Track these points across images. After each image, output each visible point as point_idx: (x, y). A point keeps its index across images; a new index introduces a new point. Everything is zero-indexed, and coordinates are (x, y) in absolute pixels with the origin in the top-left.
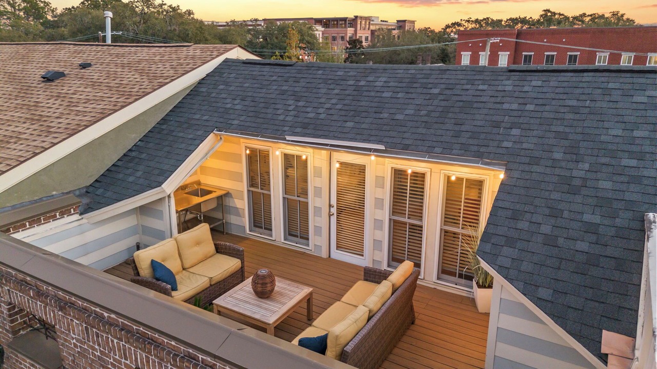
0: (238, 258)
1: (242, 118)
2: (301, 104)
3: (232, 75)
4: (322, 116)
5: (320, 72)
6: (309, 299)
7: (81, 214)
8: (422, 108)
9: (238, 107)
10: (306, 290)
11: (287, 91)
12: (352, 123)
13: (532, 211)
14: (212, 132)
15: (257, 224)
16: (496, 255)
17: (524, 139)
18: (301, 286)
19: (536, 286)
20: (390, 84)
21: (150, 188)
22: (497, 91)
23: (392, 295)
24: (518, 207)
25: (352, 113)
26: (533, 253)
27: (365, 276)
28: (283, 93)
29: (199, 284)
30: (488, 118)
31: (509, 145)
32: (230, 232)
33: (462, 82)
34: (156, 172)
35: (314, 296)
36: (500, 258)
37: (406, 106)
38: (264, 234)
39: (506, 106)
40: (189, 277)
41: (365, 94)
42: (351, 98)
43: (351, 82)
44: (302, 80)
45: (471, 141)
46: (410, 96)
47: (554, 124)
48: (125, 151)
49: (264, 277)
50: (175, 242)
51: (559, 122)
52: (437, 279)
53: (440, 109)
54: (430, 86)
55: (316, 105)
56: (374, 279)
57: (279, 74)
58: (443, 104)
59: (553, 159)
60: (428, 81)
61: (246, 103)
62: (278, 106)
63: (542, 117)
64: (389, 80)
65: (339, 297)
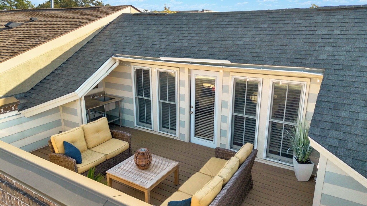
0: (127, 141)
1: (132, 48)
2: (171, 37)
3: (126, 22)
4: (186, 44)
5: (184, 18)
6: (176, 170)
7: (19, 111)
8: (256, 36)
9: (129, 41)
10: (174, 164)
11: (162, 30)
12: (207, 48)
13: (350, 103)
14: (111, 57)
15: (142, 120)
16: (325, 137)
17: (335, 53)
18: (170, 161)
19: (363, 161)
20: (232, 23)
21: (67, 93)
22: (310, 23)
23: (239, 168)
24: (338, 100)
25: (206, 42)
26: (356, 135)
27: (216, 154)
28: (159, 31)
29: (98, 159)
30: (305, 40)
31: (325, 57)
32: (124, 126)
33: (283, 19)
34: (73, 82)
35: (180, 168)
36: (328, 139)
37: (244, 36)
38: (147, 127)
39: (318, 32)
40: (91, 154)
41: (215, 29)
42: (205, 32)
43: (205, 23)
44: (172, 23)
45: (294, 56)
46: (247, 29)
47: (357, 42)
48: (53, 70)
49: (143, 154)
50: (82, 129)
51: (361, 41)
52: (266, 157)
53: (270, 36)
54: (261, 22)
55: (181, 38)
56: (222, 157)
57: (157, 21)
58: (271, 33)
59: (361, 66)
60: (259, 19)
61: (134, 39)
62: (155, 40)
63: (347, 38)
64: (231, 20)
65: (197, 169)
